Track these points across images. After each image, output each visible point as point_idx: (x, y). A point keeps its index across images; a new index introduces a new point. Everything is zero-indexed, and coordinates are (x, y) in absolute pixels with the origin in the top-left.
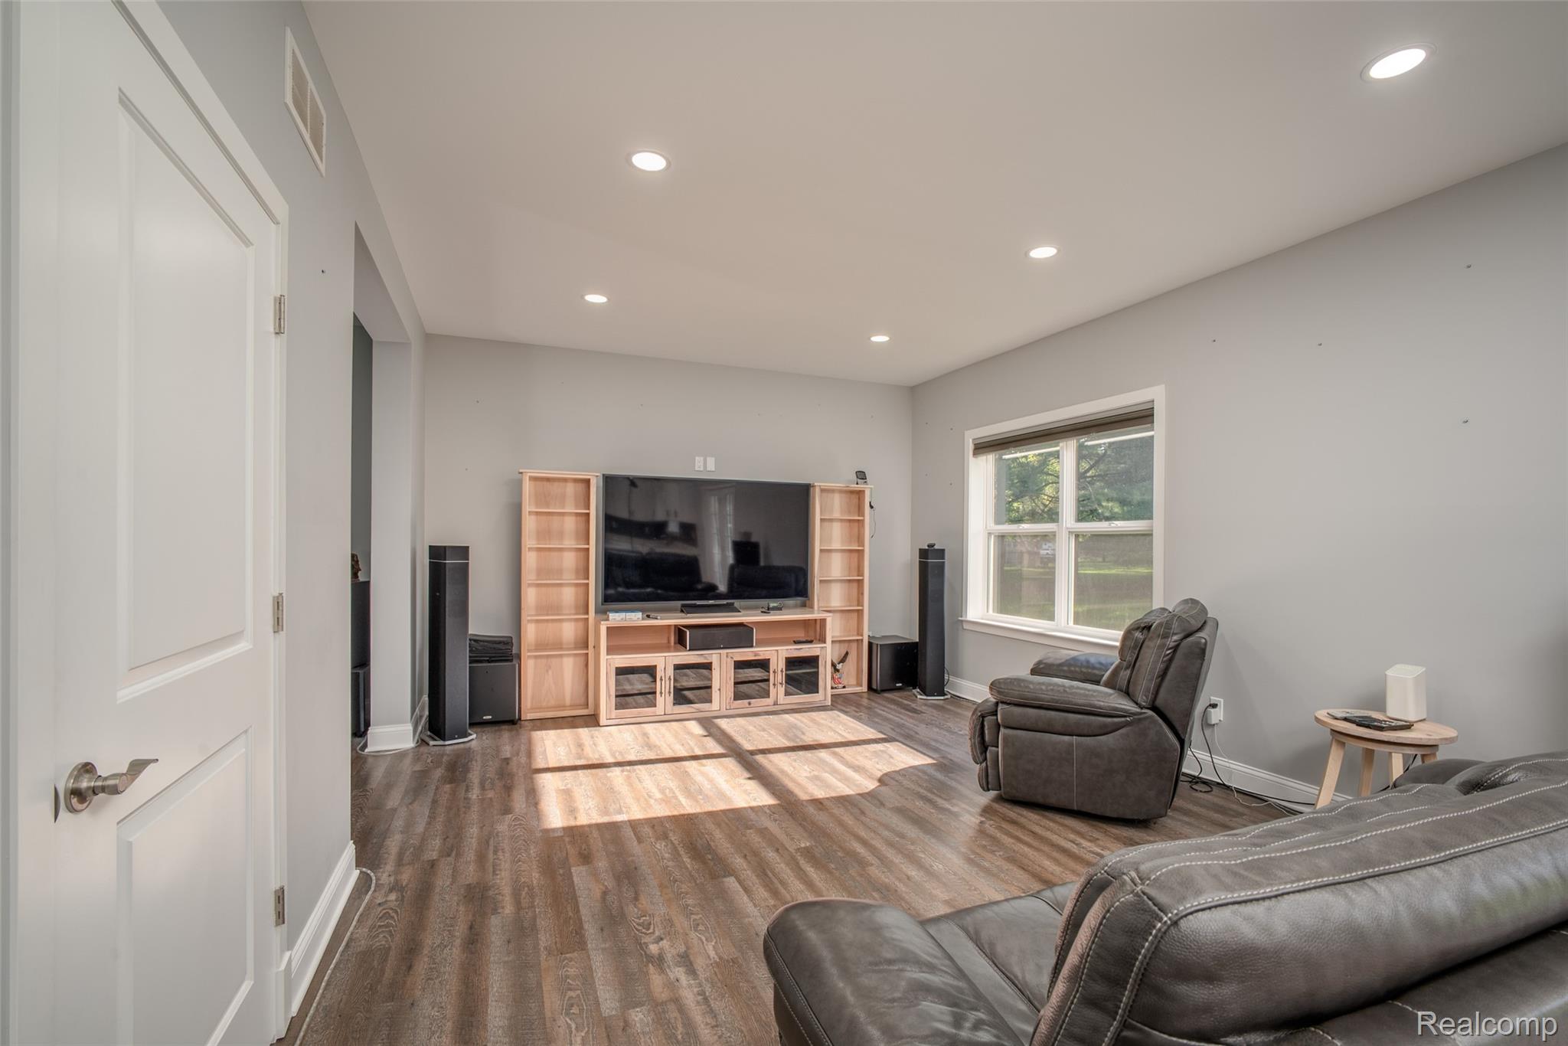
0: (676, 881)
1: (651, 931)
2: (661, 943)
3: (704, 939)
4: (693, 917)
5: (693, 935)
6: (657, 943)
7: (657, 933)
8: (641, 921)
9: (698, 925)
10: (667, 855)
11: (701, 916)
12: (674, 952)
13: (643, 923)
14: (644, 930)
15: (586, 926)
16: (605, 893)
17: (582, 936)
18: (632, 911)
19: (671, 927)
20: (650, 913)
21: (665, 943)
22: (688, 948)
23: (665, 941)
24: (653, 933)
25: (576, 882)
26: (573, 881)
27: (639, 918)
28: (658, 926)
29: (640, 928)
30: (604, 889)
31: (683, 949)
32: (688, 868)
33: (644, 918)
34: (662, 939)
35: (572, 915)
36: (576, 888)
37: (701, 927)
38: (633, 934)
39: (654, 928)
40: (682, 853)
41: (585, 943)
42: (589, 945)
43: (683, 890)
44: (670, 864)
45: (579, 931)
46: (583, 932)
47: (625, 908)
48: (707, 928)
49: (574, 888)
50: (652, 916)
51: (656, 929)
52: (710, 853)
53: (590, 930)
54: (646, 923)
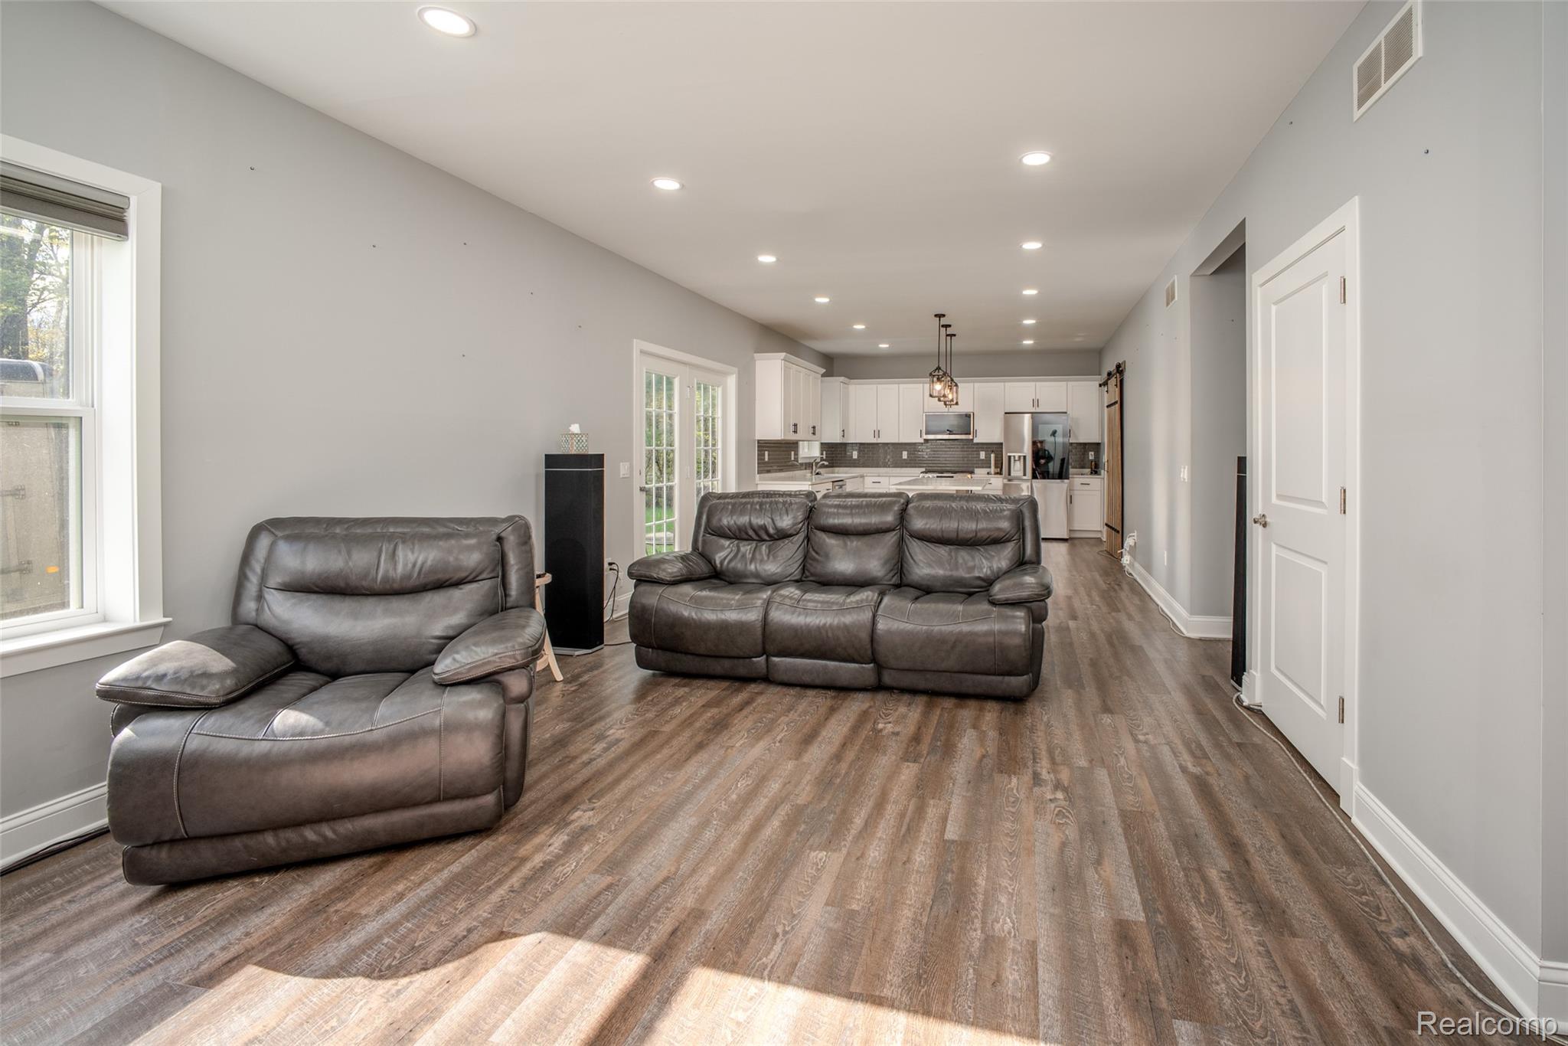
0: (1011, 854)
1: (1058, 809)
2: (1052, 797)
3: (1015, 791)
4: (1013, 810)
5: (1022, 796)
6: (1055, 799)
7: (1053, 805)
8: (1064, 820)
9: (1013, 802)
10: (1003, 900)
11: (1007, 809)
12: (1044, 789)
13: (1063, 818)
14: (1064, 811)
15: (1120, 830)
16: (1098, 862)
17: (1123, 821)
18: (1072, 832)
19: (1039, 807)
20: (1053, 826)
21: (1049, 796)
22: (1031, 789)
23: (1048, 798)
24: (1056, 807)
25: (1136, 890)
26: (1140, 894)
27: (1066, 824)
28: (1050, 811)
29: (1067, 814)
30: (1099, 868)
31: (1036, 789)
32: (988, 867)
33: (1061, 822)
34: (1051, 800)
35: (1136, 846)
36: (1135, 882)
37: (1013, 799)
38: (1075, 811)
39: (1054, 810)
40: (981, 897)
41: (1120, 815)
42: (1116, 812)
43: (1009, 840)
44: (1005, 882)
45: (1128, 829)
46: (1123, 826)
47: (1078, 837)
48: (1007, 798)
49: (1138, 881)
50: (1053, 822)
51: (1053, 809)
52: (945, 882)
53: (1116, 826)
54: (1061, 817)
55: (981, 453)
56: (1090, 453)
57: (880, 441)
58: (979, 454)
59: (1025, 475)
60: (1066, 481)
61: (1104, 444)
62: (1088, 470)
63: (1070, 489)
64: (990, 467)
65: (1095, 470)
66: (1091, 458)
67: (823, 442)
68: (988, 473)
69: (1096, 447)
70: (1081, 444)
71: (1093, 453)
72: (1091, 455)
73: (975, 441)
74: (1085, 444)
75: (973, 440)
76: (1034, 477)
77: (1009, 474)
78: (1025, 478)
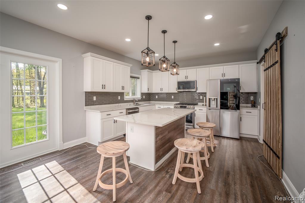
55: (201, 96)
56: (251, 97)
57: (162, 92)
58: (200, 97)
59: (217, 107)
60: (238, 111)
61: (260, 93)
62: (250, 105)
63: (240, 114)
64: (204, 102)
65: (254, 105)
66: (251, 99)
67: (143, 92)
68: (203, 105)
69: (255, 94)
70: (246, 93)
71: (253, 97)
72: (252, 98)
73: (197, 92)
74: (248, 93)
75: (196, 91)
76: (221, 108)
77: (210, 106)
78: (217, 108)
